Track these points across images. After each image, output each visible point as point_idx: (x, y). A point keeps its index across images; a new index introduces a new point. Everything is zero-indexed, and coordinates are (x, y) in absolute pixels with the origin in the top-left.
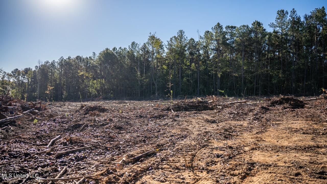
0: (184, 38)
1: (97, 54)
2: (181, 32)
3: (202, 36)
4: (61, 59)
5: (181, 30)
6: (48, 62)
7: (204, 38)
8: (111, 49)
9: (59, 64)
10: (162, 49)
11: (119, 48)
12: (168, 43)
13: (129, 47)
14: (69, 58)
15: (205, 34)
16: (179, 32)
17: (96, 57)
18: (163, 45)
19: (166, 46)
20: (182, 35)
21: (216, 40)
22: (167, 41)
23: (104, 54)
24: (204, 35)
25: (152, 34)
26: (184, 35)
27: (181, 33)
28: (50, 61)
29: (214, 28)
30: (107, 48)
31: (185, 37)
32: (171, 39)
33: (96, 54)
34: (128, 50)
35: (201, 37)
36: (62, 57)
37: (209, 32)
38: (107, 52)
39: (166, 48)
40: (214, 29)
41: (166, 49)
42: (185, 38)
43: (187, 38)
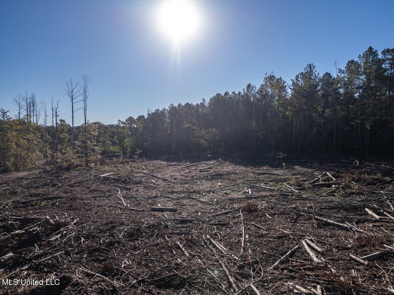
0: (314, 75)
1: (208, 101)
2: (310, 66)
3: (343, 68)
4: (171, 107)
5: (310, 64)
6: (159, 110)
7: (345, 71)
8: (223, 95)
9: (169, 112)
10: (284, 91)
11: (232, 93)
12: (292, 83)
13: (244, 91)
14: (179, 105)
15: (347, 65)
16: (307, 67)
17: (206, 104)
18: (286, 86)
19: (289, 86)
20: (311, 71)
21: (365, 73)
22: (292, 80)
23: (214, 100)
24: (345, 68)
25: (268, 74)
26: (315, 70)
27: (311, 68)
28: (161, 109)
29: (362, 55)
30: (218, 93)
31: (316, 73)
32: (297, 77)
33: (206, 101)
34: (243, 94)
35: (341, 71)
36: (172, 104)
37: (354, 61)
38: (218, 98)
39: (290, 88)
40: (363, 57)
41: (290, 90)
42: (317, 75)
43: (318, 74)
